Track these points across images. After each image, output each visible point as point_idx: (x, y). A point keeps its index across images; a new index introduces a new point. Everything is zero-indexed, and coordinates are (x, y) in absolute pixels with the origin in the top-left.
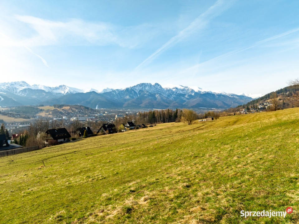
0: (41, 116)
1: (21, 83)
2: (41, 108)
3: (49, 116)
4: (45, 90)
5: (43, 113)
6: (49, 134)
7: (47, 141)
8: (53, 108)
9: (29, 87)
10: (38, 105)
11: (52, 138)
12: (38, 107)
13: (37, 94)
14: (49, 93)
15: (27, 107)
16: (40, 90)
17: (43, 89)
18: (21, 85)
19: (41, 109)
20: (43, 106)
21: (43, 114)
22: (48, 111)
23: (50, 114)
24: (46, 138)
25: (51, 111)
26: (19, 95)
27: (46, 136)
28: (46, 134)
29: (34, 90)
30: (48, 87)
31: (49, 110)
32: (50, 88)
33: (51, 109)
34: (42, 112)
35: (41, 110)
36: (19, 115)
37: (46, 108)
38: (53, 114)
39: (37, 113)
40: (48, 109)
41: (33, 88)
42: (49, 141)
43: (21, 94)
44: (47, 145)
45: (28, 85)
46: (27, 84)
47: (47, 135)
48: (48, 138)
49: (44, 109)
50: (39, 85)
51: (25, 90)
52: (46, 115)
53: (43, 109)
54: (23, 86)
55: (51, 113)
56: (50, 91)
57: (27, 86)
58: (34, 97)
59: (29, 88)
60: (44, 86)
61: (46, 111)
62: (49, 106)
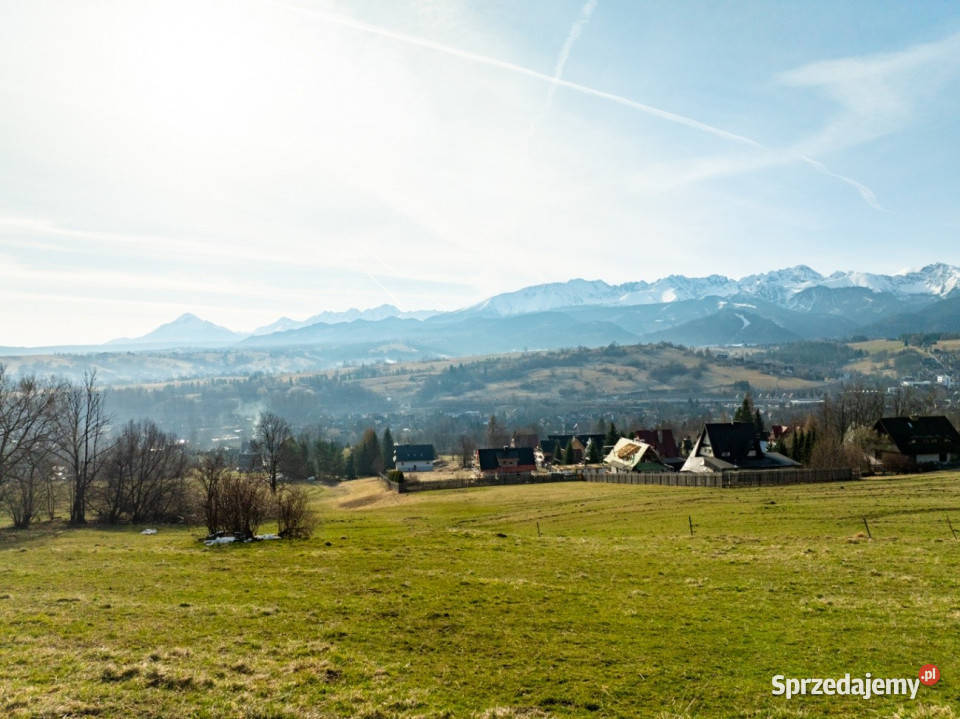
0: (859, 374)
1: (796, 273)
2: (857, 346)
3: (887, 373)
4: (871, 288)
5: (863, 364)
6: (885, 433)
7: (878, 456)
8: (898, 346)
9: (821, 283)
10: (850, 337)
11: (895, 448)
12: (849, 345)
13: (846, 302)
14: (884, 297)
15: (812, 345)
16: (854, 288)
17: (863, 284)
18: (796, 279)
19: (858, 348)
20: (863, 339)
21: (865, 367)
22: (881, 356)
23: (887, 367)
24: (873, 446)
25: (893, 356)
26: (791, 307)
27: (874, 437)
28: (876, 431)
29: (836, 290)
30: (882, 276)
31: (885, 352)
32: (889, 279)
33: (892, 349)
34: (862, 360)
35: (860, 354)
36: (791, 368)
37: (873, 346)
38: (898, 366)
39: (845, 362)
40: (881, 348)
41: (832, 284)
42: (884, 455)
43: (795, 304)
44: (877, 468)
45: (816, 276)
46: (813, 272)
47: (879, 435)
48: (879, 448)
49: (868, 349)
50: (851, 273)
51: (807, 292)
52: (875, 369)
53: (864, 349)
54: (803, 281)
55: (891, 362)
56: (889, 288)
57: (815, 278)
58: (836, 311)
59: (819, 286)
60: (868, 274)
61: (873, 356)
62: (884, 340)
